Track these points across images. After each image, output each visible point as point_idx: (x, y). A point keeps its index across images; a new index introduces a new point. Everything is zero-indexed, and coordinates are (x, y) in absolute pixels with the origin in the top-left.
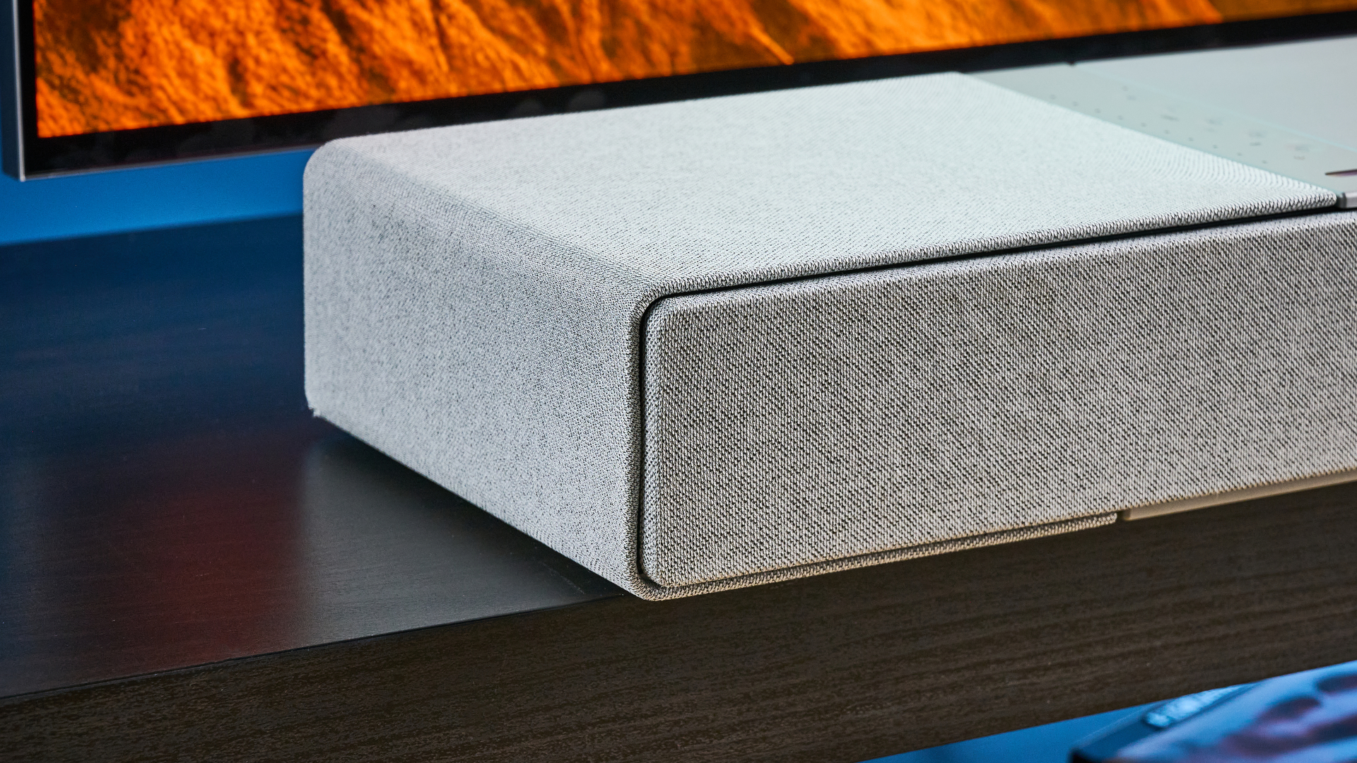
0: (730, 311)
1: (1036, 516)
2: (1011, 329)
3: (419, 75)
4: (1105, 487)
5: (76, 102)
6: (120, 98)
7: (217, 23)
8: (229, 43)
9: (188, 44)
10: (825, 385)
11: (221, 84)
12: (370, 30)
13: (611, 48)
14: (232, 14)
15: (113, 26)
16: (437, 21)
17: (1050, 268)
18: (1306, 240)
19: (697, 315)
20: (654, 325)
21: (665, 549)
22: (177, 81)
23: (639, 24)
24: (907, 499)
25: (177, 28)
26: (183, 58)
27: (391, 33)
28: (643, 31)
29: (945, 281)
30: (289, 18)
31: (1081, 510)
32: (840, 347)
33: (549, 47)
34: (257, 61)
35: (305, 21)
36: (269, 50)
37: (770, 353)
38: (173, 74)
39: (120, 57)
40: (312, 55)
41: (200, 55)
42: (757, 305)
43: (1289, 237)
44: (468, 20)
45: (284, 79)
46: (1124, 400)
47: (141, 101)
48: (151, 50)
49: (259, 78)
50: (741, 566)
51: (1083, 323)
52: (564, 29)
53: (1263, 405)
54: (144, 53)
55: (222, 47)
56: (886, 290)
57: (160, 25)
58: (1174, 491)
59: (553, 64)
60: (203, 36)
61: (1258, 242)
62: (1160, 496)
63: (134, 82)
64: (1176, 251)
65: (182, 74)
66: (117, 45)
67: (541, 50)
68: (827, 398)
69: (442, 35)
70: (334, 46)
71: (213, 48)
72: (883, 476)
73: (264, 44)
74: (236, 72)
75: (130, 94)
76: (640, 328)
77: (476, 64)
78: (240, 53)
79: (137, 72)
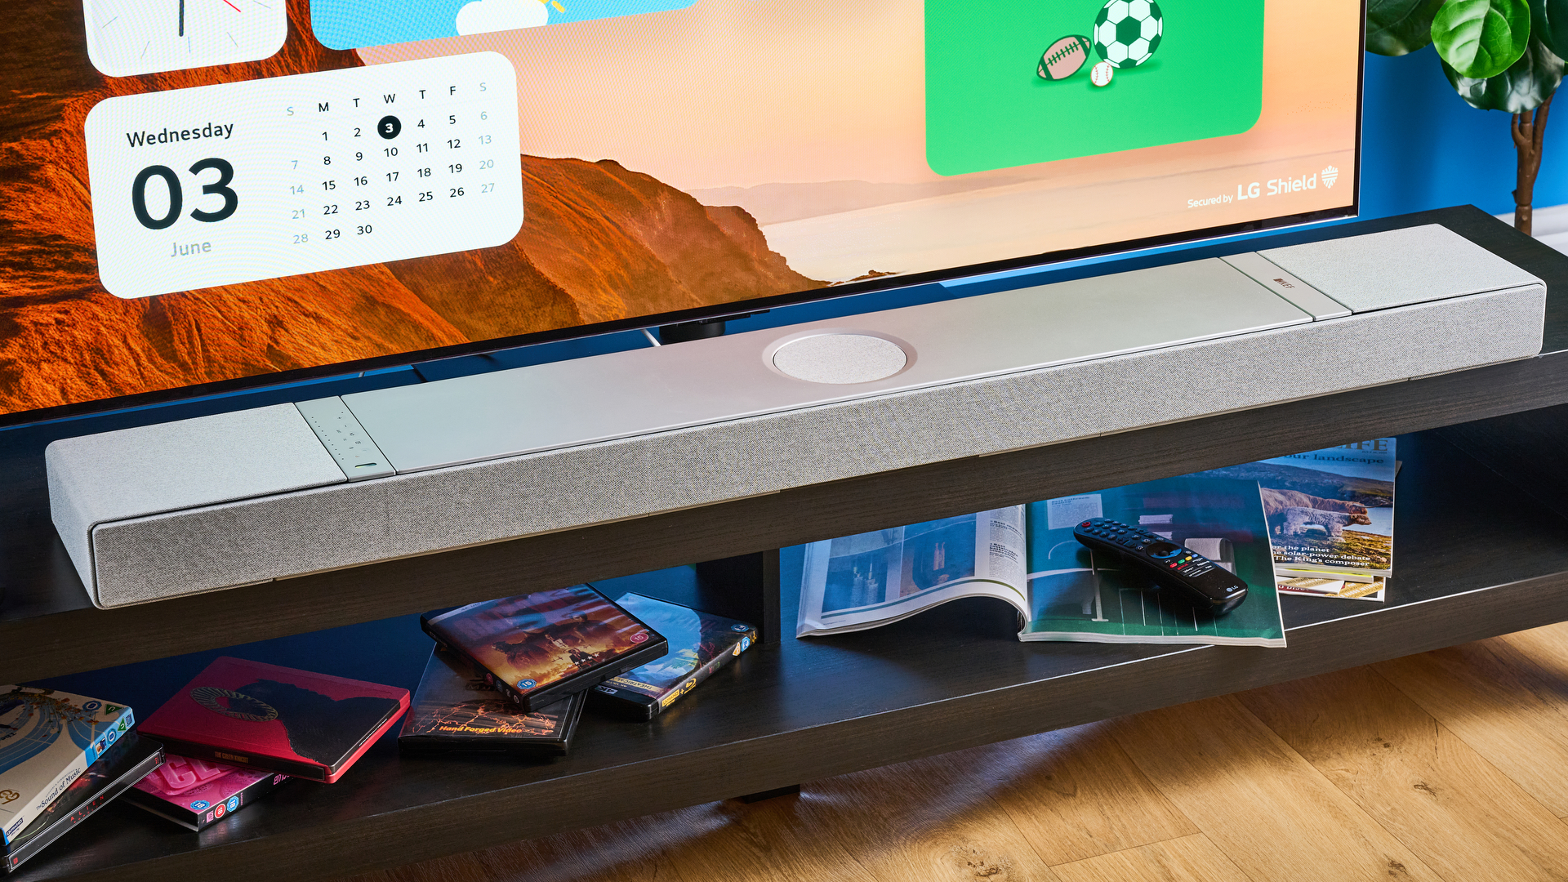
0: (118, 528)
1: (237, 582)
2: (222, 528)
3: (133, 388)
4: (263, 572)
5: (5, 406)
6: (21, 404)
7: (55, 377)
8: (60, 383)
9: (45, 384)
10: (154, 547)
11: (59, 397)
12: (114, 375)
13: (209, 374)
14: (61, 374)
15: (17, 380)
16: (139, 370)
17: (233, 509)
18: (332, 494)
19: (107, 530)
20: (94, 533)
21: (103, 596)
22: (42, 397)
23: (219, 364)
24: (188, 579)
25: (40, 379)
26: (43, 388)
27: (122, 375)
28: (222, 367)
29: (195, 515)
30: (82, 373)
31: (255, 579)
32: (159, 536)
33: (185, 375)
34: (71, 388)
35: (89, 374)
36: (76, 384)
37: (134, 540)
38: (40, 394)
39: (20, 390)
40: (92, 385)
41: (50, 388)
42: (127, 526)
43: (325, 494)
44: (151, 368)
45: (82, 393)
46: (267, 546)
47: (29, 404)
48: (32, 387)
49: (72, 393)
50: (130, 600)
51: (247, 524)
52: (190, 369)
53: (322, 544)
54: (29, 388)
55: (58, 384)
56: (173, 519)
57: (34, 379)
58: (290, 572)
59: (186, 381)
60: (50, 381)
61: (314, 496)
62: (285, 574)
63: (25, 398)
64: (280, 501)
65: (44, 394)
66: (19, 386)
67: (181, 377)
68: (155, 551)
69: (142, 374)
70: (100, 381)
71: (54, 385)
72: (178, 573)
73: (73, 382)
74: (63, 392)
75: (24, 402)
76: (90, 533)
77: (156, 383)
78: (65, 386)
79: (27, 394)
